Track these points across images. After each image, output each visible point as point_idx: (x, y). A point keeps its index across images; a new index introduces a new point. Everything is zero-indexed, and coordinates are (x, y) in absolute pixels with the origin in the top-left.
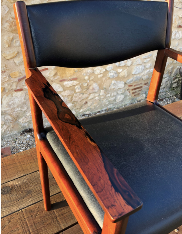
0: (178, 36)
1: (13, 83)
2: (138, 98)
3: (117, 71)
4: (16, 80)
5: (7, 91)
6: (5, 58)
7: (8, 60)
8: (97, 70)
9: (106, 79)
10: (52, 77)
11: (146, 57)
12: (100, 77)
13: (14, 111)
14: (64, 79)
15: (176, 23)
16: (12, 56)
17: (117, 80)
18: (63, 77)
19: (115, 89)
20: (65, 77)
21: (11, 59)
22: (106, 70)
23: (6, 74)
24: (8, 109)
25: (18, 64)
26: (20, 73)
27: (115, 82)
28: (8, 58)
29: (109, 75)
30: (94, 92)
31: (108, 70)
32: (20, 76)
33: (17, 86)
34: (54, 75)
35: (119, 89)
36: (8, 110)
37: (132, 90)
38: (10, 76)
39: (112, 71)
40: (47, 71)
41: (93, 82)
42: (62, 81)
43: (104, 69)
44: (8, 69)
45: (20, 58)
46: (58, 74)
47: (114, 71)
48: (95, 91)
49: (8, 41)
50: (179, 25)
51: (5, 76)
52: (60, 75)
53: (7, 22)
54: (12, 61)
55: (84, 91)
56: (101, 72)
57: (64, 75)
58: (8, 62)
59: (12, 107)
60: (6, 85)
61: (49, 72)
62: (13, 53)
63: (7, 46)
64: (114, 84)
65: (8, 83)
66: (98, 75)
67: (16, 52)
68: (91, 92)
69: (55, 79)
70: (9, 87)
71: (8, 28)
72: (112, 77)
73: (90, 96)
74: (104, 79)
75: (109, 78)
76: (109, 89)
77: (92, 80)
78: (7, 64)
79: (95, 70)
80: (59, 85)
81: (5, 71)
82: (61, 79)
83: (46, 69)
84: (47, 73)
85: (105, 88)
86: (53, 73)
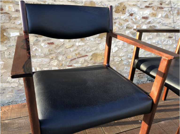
0: (169, 43)
1: (67, 61)
2: (142, 80)
3: (128, 61)
4: (70, 60)
5: (63, 66)
6: (66, 47)
7: (67, 48)
8: (116, 59)
9: (121, 65)
10: (89, 60)
11: (148, 54)
12: (118, 64)
14: (96, 62)
16: (70, 46)
17: (128, 67)
18: (95, 61)
19: (127, 72)
20: (97, 61)
21: (69, 48)
22: (121, 59)
23: (64, 56)
25: (72, 51)
26: (72, 56)
27: (127, 68)
28: (67, 47)
29: (123, 63)
31: (123, 59)
32: (72, 58)
33: (69, 64)
34: (90, 60)
37: (138, 74)
38: (66, 58)
39: (125, 60)
40: (87, 57)
41: (113, 66)
43: (120, 59)
44: (66, 53)
45: (73, 48)
46: (93, 59)
47: (126, 61)
50: (169, 36)
51: (64, 57)
52: (94, 60)
54: (69, 49)
56: (118, 61)
57: (96, 60)
58: (67, 49)
60: (64, 62)
61: (88, 58)
62: (70, 45)
63: (68, 41)
64: (126, 69)
65: (65, 61)
66: (116, 62)
67: (72, 45)
69: (91, 62)
70: (65, 64)
72: (125, 64)
74: (120, 65)
75: (123, 65)
76: (123, 71)
77: (112, 65)
78: (66, 51)
79: (115, 59)
81: (64, 55)
82: (94, 62)
83: (87, 56)
84: (87, 58)
85: (120, 71)
86: (90, 58)
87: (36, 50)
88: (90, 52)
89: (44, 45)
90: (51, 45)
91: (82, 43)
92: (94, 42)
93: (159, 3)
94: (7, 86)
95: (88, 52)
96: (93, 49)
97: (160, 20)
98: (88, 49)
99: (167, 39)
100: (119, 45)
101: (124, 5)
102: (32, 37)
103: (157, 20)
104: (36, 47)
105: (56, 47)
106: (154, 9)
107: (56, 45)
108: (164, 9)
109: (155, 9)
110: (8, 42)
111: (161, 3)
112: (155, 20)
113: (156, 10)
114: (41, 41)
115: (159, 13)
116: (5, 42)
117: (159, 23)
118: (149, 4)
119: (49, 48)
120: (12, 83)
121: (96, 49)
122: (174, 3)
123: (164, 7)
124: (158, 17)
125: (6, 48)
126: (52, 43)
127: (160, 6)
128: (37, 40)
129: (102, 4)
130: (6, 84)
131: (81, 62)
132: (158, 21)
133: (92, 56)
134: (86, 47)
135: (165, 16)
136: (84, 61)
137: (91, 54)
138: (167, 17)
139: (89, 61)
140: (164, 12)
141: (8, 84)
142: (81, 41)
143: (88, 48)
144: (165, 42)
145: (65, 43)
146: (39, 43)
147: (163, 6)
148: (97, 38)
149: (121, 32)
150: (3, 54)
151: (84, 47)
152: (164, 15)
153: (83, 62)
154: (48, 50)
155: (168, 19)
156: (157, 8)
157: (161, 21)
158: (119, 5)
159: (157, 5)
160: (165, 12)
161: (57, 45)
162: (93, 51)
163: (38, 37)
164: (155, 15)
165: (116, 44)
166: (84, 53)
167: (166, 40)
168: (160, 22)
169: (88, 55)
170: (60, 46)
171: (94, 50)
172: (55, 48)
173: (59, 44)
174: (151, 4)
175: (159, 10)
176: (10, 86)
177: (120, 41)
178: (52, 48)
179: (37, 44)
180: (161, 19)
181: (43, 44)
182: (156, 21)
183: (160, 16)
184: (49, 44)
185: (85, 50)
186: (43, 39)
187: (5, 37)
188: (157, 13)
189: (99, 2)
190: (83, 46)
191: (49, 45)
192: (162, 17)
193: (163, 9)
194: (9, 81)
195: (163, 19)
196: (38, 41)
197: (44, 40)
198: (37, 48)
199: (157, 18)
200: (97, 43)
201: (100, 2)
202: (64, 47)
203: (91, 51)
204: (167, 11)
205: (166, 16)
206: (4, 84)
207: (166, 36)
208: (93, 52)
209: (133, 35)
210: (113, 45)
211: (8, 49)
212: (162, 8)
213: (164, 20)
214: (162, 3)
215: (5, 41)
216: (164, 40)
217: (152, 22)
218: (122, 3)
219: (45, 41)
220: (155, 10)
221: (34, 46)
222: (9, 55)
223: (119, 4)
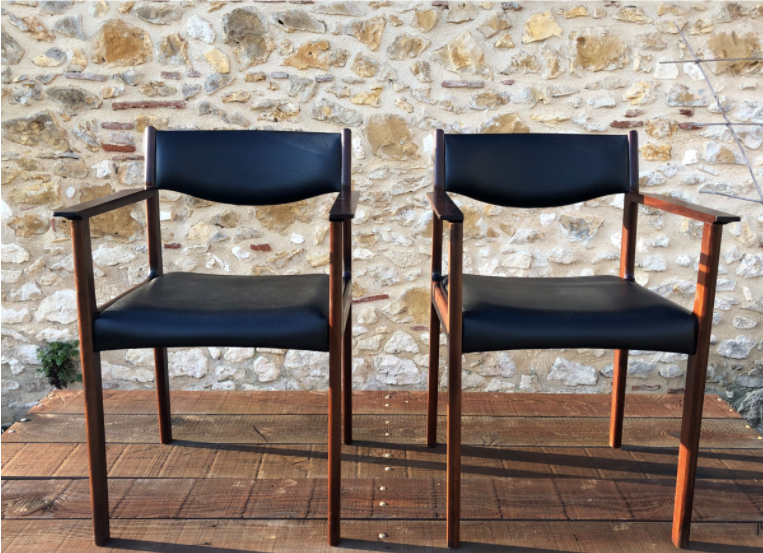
6: (309, 262)
7: (314, 267)
10: (395, 315)
13: (309, 375)
14: (422, 325)
15: (750, 235)
16: (322, 260)
17: (572, 359)
18: (419, 321)
19: (567, 383)
21: (320, 265)
24: (297, 365)
27: (566, 363)
28: (314, 264)
30: (500, 375)
34: (400, 313)
35: (579, 385)
36: (296, 368)
40: (385, 301)
42: (416, 329)
46: (410, 312)
48: (503, 373)
49: (320, 234)
52: (413, 315)
53: (323, 204)
55: (473, 364)
57: (423, 317)
58: (314, 271)
59: (305, 363)
61: (390, 304)
63: (317, 242)
64: (561, 367)
68: (492, 373)
69: (403, 321)
71: (323, 213)
73: (490, 384)
80: (410, 337)
82: (416, 325)
83: (385, 297)
84: (385, 306)
85: (536, 374)
86: (398, 308)
87: (214, 265)
88: (397, 284)
89: (240, 252)
90: (261, 252)
91: (366, 250)
92: (411, 251)
93: (676, 110)
94: (124, 377)
95: (390, 284)
96: (410, 273)
97: (697, 172)
98: (390, 274)
99: (752, 250)
100: (514, 264)
101: (518, 124)
102: (206, 227)
103: (680, 173)
104: (215, 257)
105: (276, 260)
106: (654, 132)
107: (279, 253)
108: (709, 131)
109: (657, 130)
110: (140, 238)
111: (685, 109)
112: (670, 173)
113: (668, 135)
114: (233, 238)
115: (687, 145)
116: (132, 238)
117: (691, 184)
118: (627, 116)
119: (256, 262)
120: (138, 366)
121: (419, 276)
122: (753, 107)
123: (707, 122)
124: (684, 162)
125: (132, 256)
126: (266, 248)
127: (683, 119)
128: (219, 235)
129: (429, 123)
130: (121, 367)
131: (365, 319)
132: (687, 175)
133: (406, 298)
134: (381, 264)
135: (718, 156)
136: (374, 315)
137: (402, 291)
138: (726, 159)
139: (394, 319)
140: (706, 143)
141: (128, 369)
142: (363, 245)
143: (387, 269)
144: (743, 266)
145: (307, 249)
146: (227, 245)
147: (695, 119)
148: (420, 237)
149: (516, 216)
150: (123, 273)
151: (372, 267)
152: (709, 154)
153: (370, 321)
154: (251, 267)
155: (735, 169)
156: (667, 129)
157: (702, 176)
158: (497, 124)
159: (666, 117)
160: (713, 142)
161: (282, 255)
162: (407, 281)
163: (222, 227)
164: (663, 152)
165: (500, 263)
166: (374, 289)
167: (748, 256)
168: (697, 182)
169: (390, 294)
170: (290, 259)
171: (412, 278)
172: (274, 262)
173: (289, 251)
174: (635, 116)
175: (683, 135)
176: (133, 378)
177: (513, 252)
178: (263, 263)
179: (221, 250)
180: (702, 170)
181: (236, 250)
182: (675, 175)
183: (689, 155)
184: (254, 248)
185: (376, 277)
186: (238, 233)
187: (134, 224)
188: (674, 145)
189: (419, 119)
190: (369, 261)
191: (254, 254)
192: (701, 160)
193: (701, 133)
194: (131, 359)
195: (709, 169)
196: (221, 239)
197: (239, 236)
198: (218, 261)
199: (678, 164)
200: (420, 254)
201: (422, 117)
202: (305, 261)
203: (398, 280)
204: (720, 139)
205: (721, 158)
206: (116, 366)
207: (742, 239)
208: (410, 286)
209: (572, 228)
210: (486, 265)
211: (137, 258)
212: (695, 128)
213: (716, 173)
214: (689, 109)
215: (131, 235)
216: (734, 256)
217: (653, 180)
218: (506, 116)
219: (245, 238)
220: (660, 134)
221: (209, 254)
222: (139, 276)
223: (495, 120)
